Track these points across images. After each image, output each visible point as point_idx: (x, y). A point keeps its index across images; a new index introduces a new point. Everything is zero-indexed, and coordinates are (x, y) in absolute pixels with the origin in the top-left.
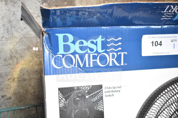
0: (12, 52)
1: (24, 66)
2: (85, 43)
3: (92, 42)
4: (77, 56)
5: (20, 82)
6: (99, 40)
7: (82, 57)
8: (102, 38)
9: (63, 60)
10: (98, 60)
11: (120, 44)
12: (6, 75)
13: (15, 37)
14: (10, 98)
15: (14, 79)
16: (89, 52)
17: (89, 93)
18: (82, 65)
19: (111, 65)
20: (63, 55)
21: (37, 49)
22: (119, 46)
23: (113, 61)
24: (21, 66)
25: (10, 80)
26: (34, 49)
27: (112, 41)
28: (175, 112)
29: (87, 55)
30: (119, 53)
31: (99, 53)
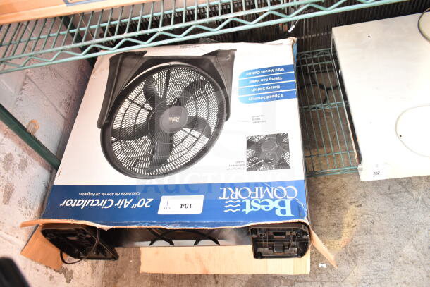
0: (355, 262)
1: (336, 243)
2: (263, 207)
3: (256, 208)
4: (271, 197)
5: (340, 223)
6: (248, 210)
7: (266, 196)
8: (245, 212)
9: (285, 194)
10: (250, 192)
11: (226, 207)
12: (358, 232)
13: (352, 284)
14: (351, 203)
15: (348, 227)
16: (259, 200)
17: (260, 164)
18: (267, 189)
19: (237, 189)
20: (286, 198)
21: (320, 265)
22: (227, 204)
23: (235, 191)
24: (340, 243)
25: (353, 225)
26: (324, 266)
27: (234, 209)
28: (176, 146)
29: (262, 197)
30: (228, 198)
31: (249, 198)
